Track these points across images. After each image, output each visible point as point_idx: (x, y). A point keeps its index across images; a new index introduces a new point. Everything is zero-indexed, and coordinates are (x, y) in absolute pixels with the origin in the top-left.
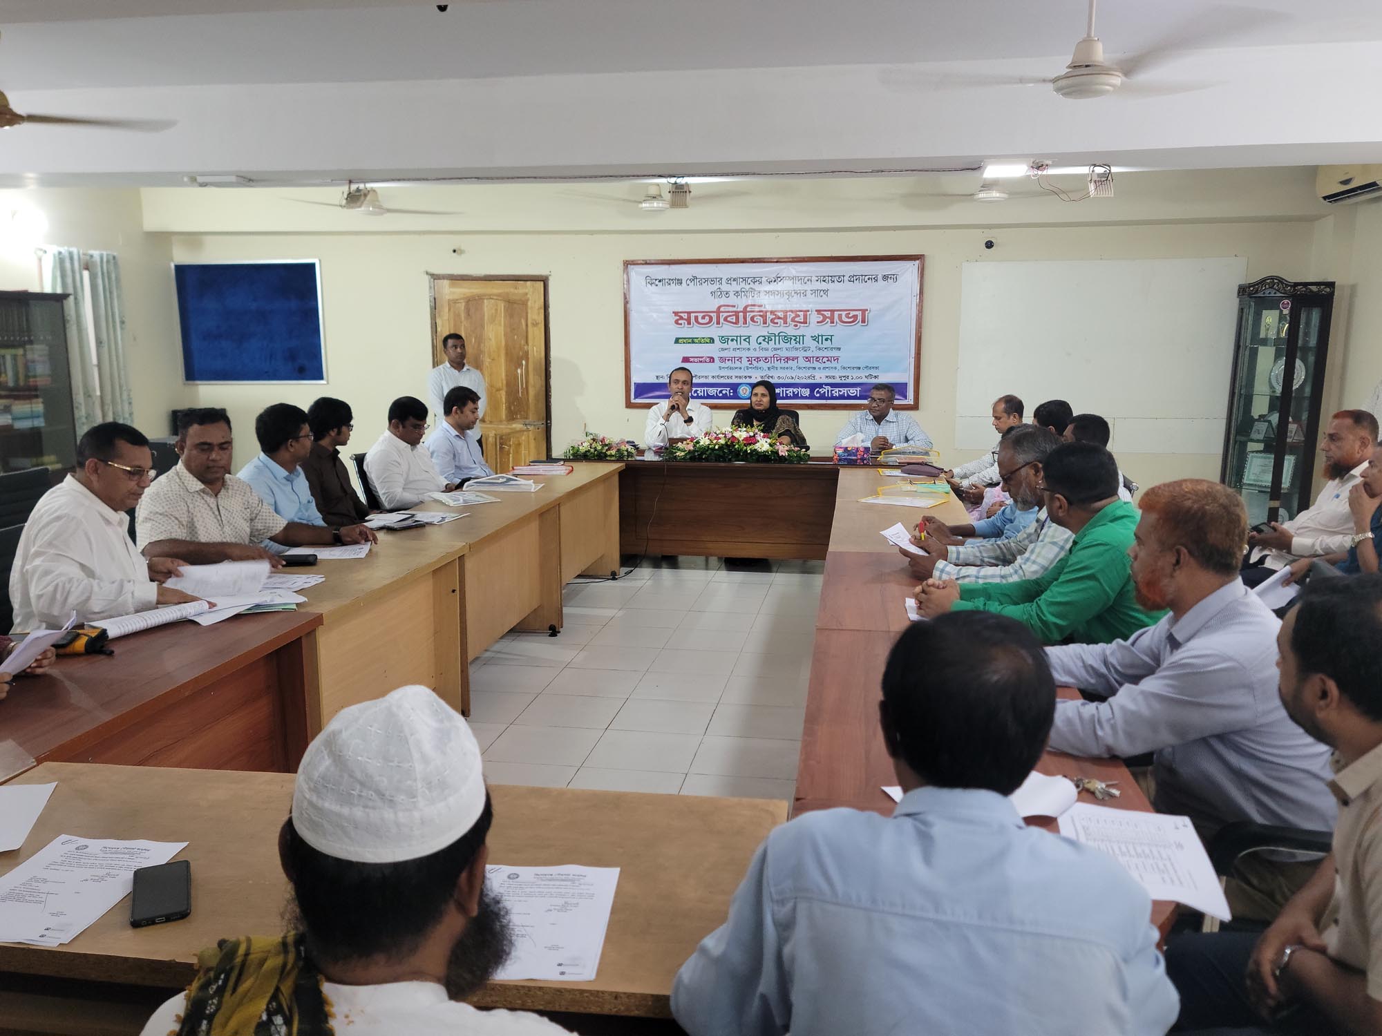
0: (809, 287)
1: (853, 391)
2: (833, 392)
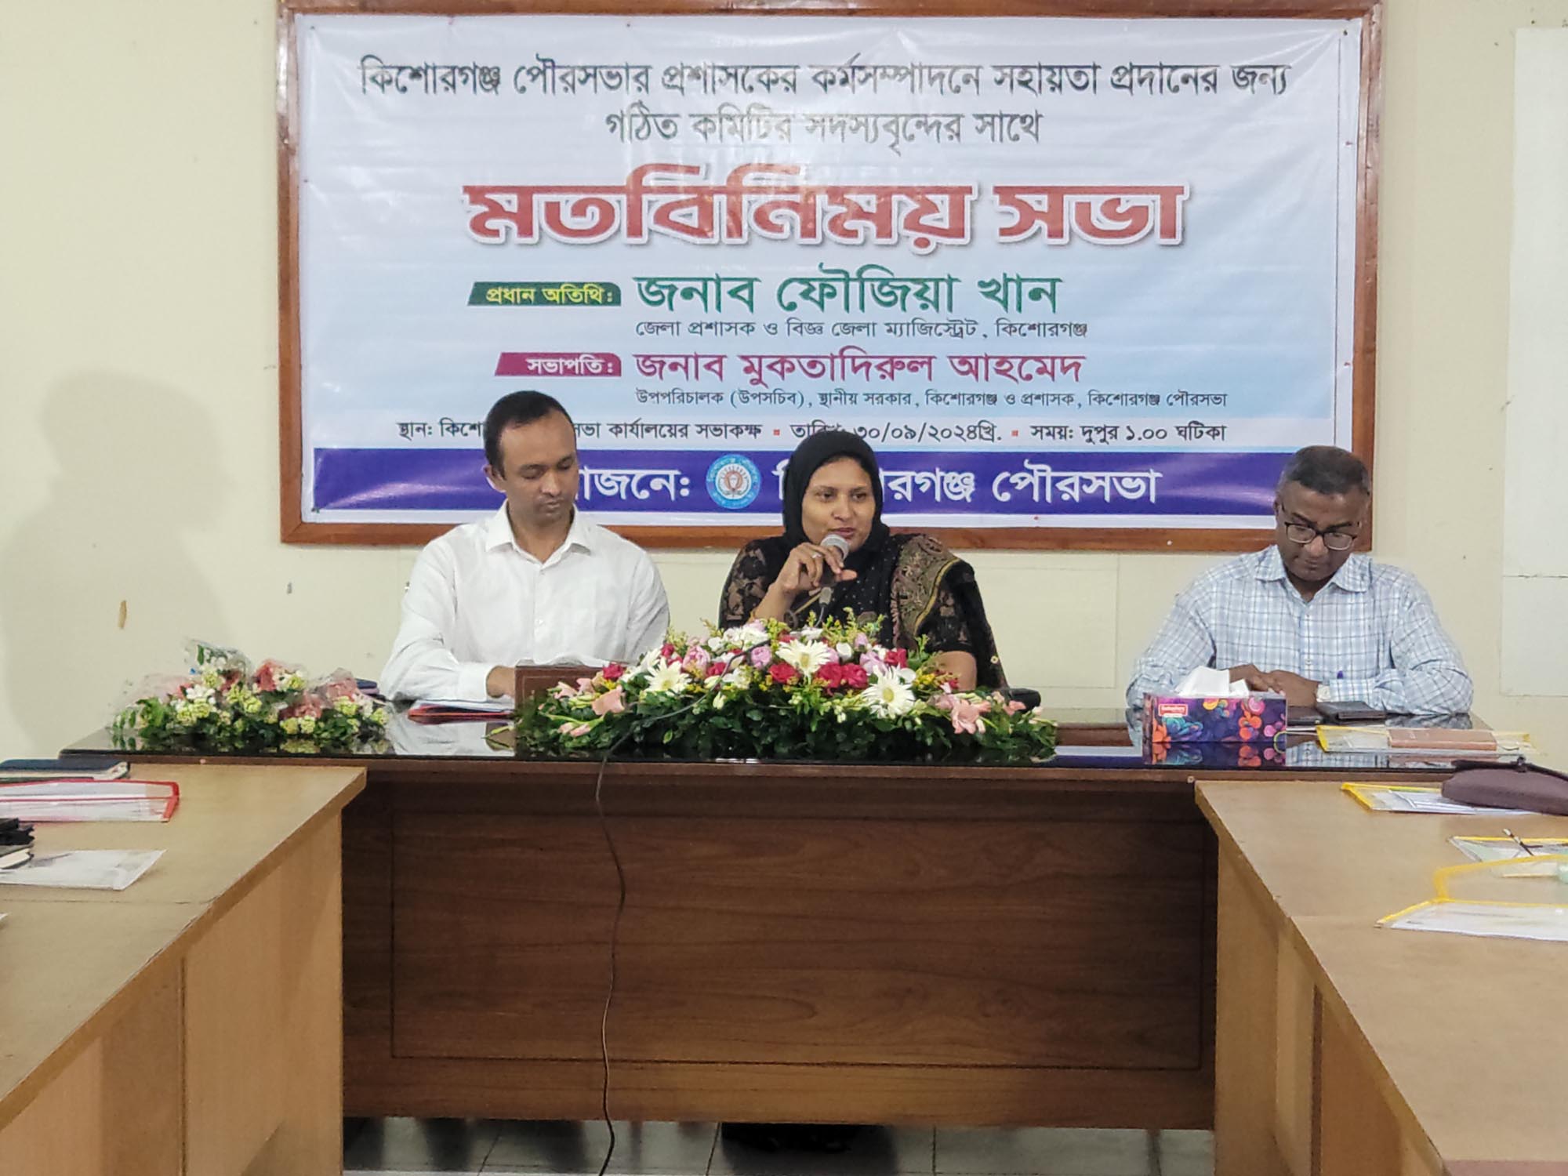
0: (968, 103)
1: (1134, 484)
2: (1061, 486)
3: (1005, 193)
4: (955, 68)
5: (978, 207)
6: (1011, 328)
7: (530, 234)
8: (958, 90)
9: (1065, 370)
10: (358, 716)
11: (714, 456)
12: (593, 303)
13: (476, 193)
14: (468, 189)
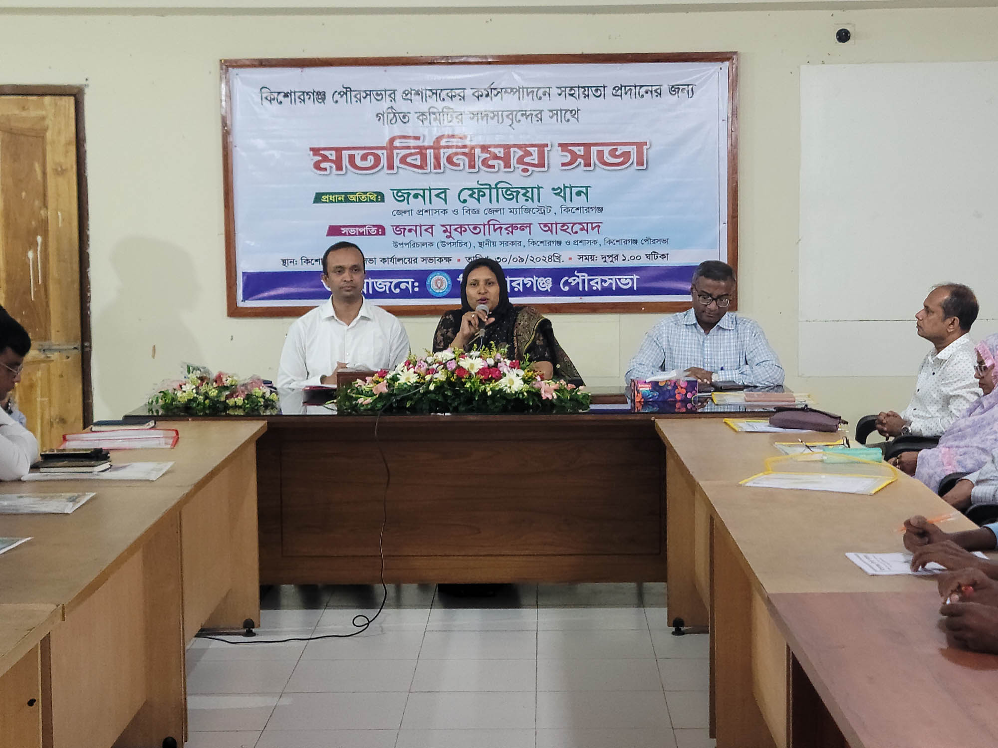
0: (545, 104)
1: (626, 281)
2: (592, 283)
3: (564, 146)
4: (539, 88)
5: (551, 153)
6: (567, 210)
7: (341, 169)
8: (540, 98)
9: (593, 229)
10: (263, 396)
11: (429, 272)
12: (372, 201)
13: (316, 151)
14: (312, 149)
